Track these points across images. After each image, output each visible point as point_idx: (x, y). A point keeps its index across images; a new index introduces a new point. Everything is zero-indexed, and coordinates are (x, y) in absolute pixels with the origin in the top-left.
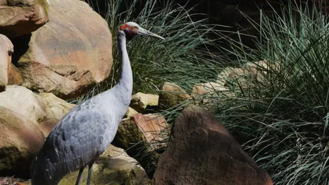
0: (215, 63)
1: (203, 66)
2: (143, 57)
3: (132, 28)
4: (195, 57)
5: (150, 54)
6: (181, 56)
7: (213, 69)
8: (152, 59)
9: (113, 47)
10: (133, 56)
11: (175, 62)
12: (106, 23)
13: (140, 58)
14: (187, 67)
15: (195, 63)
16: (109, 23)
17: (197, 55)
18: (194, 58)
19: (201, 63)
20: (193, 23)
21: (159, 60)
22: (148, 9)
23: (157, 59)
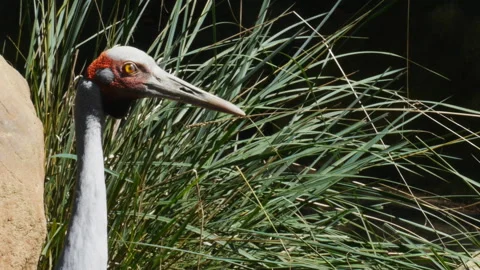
0: (431, 236)
1: (389, 244)
2: (159, 210)
3: (124, 70)
4: (358, 213)
5: (186, 202)
6: (306, 209)
7: (427, 256)
8: (193, 217)
9: (48, 173)
10: (124, 207)
11: (281, 229)
12: (23, 83)
13: (151, 215)
14: (329, 248)
15: (356, 233)
16: (34, 82)
17: (366, 207)
18: (351, 217)
19: (381, 234)
20: (352, 85)
21: (222, 224)
22: (178, 33)
23: (215, 219)
